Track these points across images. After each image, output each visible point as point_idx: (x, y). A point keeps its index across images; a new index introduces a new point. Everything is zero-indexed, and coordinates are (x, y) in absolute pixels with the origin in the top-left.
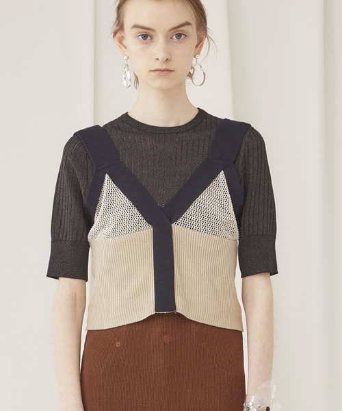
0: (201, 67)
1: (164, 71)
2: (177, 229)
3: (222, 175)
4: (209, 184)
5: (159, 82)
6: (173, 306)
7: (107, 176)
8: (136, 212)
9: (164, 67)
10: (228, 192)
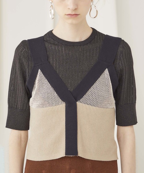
0: (95, 7)
1: (73, 15)
2: (80, 105)
3: (106, 71)
4: (99, 77)
5: (70, 21)
6: (76, 152)
7: (39, 70)
8: (55, 94)
9: (73, 13)
10: (110, 82)
